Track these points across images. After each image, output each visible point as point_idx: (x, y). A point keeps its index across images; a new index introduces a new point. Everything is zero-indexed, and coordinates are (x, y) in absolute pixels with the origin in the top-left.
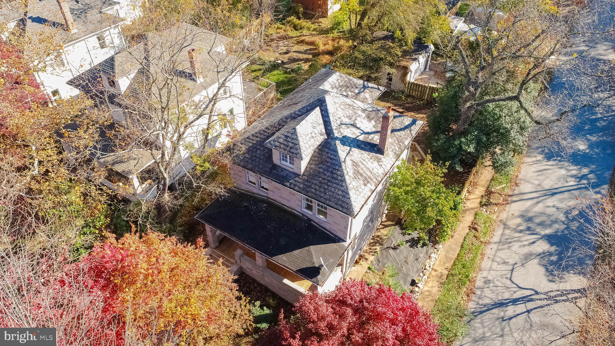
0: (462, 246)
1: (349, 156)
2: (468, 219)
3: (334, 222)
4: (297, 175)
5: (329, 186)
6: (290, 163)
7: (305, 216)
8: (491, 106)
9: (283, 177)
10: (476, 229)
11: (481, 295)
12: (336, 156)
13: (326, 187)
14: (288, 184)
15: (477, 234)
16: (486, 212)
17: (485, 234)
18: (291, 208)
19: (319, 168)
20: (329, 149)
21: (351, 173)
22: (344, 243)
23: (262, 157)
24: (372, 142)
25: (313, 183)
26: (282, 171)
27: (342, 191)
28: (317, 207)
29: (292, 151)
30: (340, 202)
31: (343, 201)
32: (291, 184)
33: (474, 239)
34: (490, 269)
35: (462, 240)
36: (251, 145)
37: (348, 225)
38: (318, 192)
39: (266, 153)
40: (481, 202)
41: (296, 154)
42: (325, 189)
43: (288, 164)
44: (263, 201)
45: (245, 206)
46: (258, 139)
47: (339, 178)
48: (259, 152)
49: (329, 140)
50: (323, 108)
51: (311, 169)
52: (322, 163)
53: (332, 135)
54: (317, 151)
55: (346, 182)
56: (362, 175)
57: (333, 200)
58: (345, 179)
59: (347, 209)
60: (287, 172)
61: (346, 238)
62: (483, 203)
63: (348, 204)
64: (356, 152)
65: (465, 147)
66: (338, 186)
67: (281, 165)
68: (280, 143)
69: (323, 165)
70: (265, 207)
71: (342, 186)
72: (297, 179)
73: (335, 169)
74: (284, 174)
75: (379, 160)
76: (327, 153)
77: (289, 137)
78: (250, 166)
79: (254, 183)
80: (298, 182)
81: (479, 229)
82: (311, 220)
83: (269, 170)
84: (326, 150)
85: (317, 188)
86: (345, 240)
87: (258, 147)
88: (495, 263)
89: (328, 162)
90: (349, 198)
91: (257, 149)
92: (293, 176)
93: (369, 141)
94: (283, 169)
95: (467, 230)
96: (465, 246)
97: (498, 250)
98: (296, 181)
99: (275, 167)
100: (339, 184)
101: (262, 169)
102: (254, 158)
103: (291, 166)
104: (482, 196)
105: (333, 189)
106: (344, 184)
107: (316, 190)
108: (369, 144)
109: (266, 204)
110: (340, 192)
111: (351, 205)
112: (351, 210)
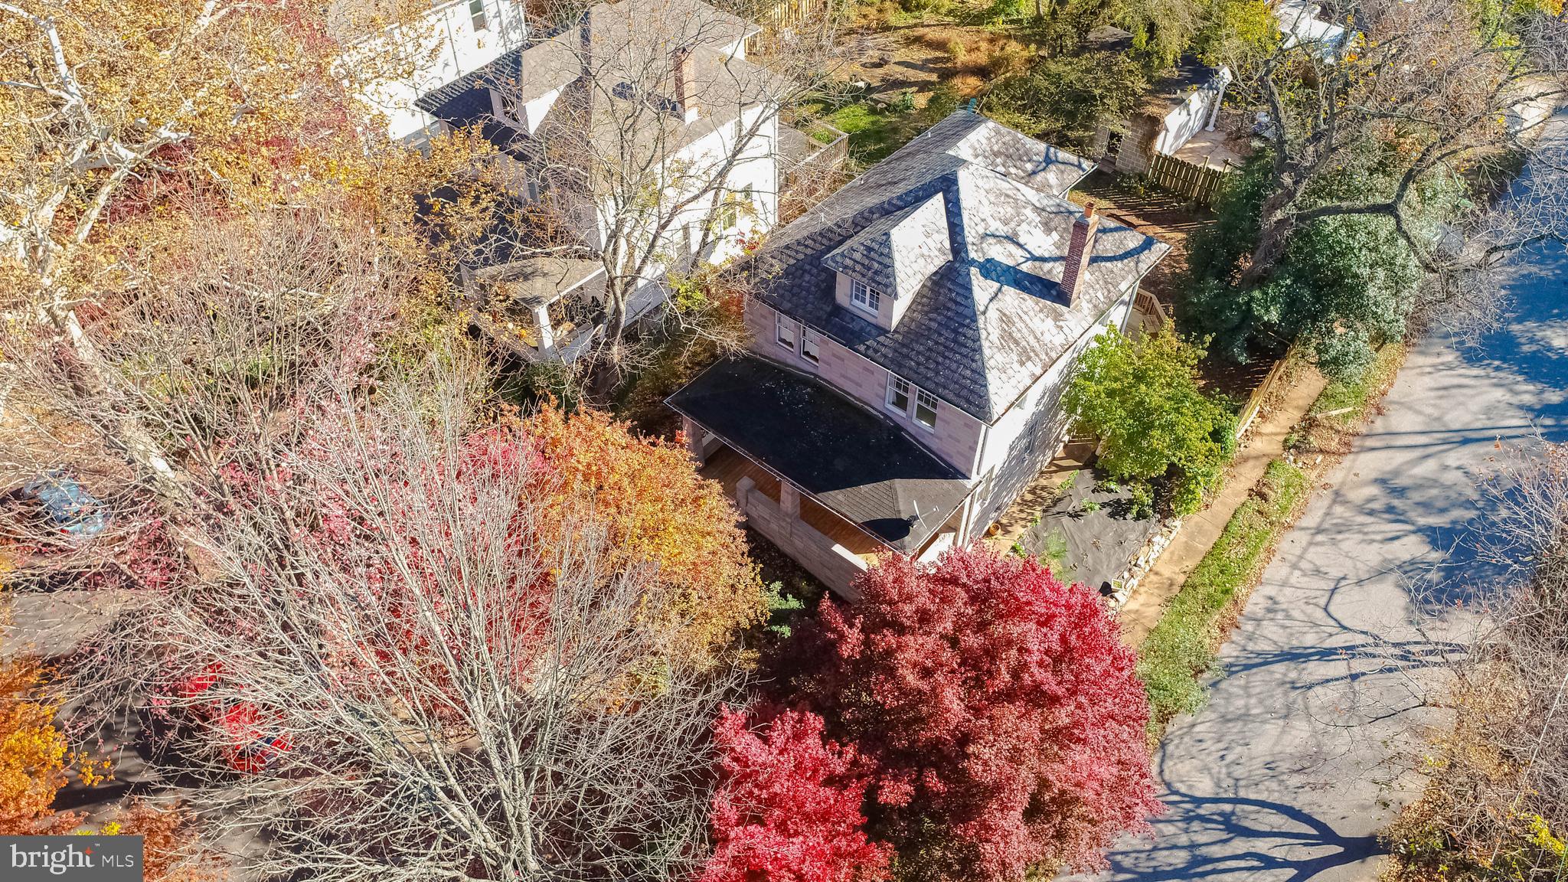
0: (1226, 529)
1: (995, 302)
2: (1250, 475)
3: (950, 436)
4: (883, 331)
5: (946, 358)
6: (871, 305)
7: (891, 419)
8: (1332, 222)
9: (853, 332)
10: (1263, 497)
11: (1254, 633)
12: (967, 298)
13: (940, 359)
14: (862, 348)
15: (1265, 507)
16: (1295, 461)
17: (1284, 510)
18: (861, 401)
19: (930, 320)
20: (954, 282)
21: (995, 337)
22: (965, 481)
23: (813, 288)
24: (1048, 277)
25: (913, 350)
26: (853, 320)
27: (973, 371)
28: (917, 402)
29: (877, 279)
30: (964, 392)
31: (972, 391)
32: (868, 347)
33: (1257, 518)
34: (1284, 584)
35: (1228, 517)
36: (792, 261)
37: (976, 443)
38: (922, 369)
39: (822, 281)
40: (1286, 441)
41: (886, 286)
42: (938, 363)
43: (866, 306)
44: (806, 382)
45: (768, 389)
46: (809, 251)
47: (970, 343)
48: (807, 277)
49: (957, 265)
50: (950, 196)
51: (912, 320)
52: (936, 310)
53: (963, 255)
54: (929, 284)
55: (981, 354)
56: (1017, 343)
57: (951, 387)
58: (980, 347)
59: (978, 406)
60: (863, 324)
61: (970, 472)
62: (1291, 443)
63: (981, 397)
64: (1011, 294)
65: (1257, 310)
66: (965, 361)
67: (851, 308)
68: (855, 261)
69: (939, 314)
70: (808, 393)
71: (973, 360)
72: (881, 339)
73: (964, 326)
74: (855, 326)
75: (1057, 317)
76: (950, 289)
77: (873, 250)
78: (787, 306)
79: (790, 344)
80: (883, 345)
81: (1272, 495)
82: (903, 429)
83: (825, 317)
84: (949, 285)
85: (922, 359)
86: (967, 474)
87: (808, 267)
88: (1297, 573)
89: (949, 309)
90: (986, 386)
91: (805, 271)
92: (874, 332)
93: (1041, 274)
94: (854, 317)
95: (1244, 498)
96: (1233, 529)
97: (1311, 544)
98: (878, 342)
99: (838, 310)
100: (966, 356)
101: (811, 313)
102: (796, 290)
103: (873, 311)
104: (1292, 428)
105: (954, 366)
106: (977, 357)
107: (918, 364)
108: (1040, 279)
109: (812, 388)
110: (968, 373)
111: (988, 400)
112: (987, 409)
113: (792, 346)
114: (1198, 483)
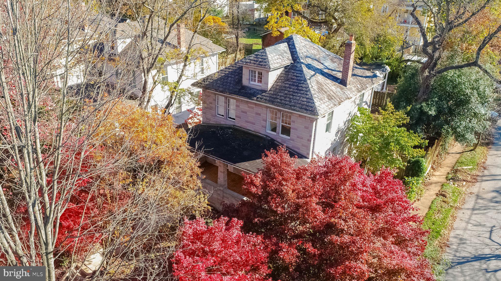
0: (430, 208)
1: (313, 77)
2: (435, 189)
3: (298, 137)
4: (265, 91)
5: (294, 96)
6: (259, 81)
7: (269, 137)
9: (250, 94)
10: (444, 196)
11: (457, 249)
12: (301, 74)
13: (291, 97)
14: (255, 98)
15: (445, 199)
16: (454, 184)
17: (455, 201)
18: (255, 132)
19: (285, 84)
20: (295, 70)
21: (315, 87)
22: (307, 160)
23: (232, 82)
24: (335, 76)
25: (278, 95)
26: (250, 90)
27: (307, 98)
28: (281, 124)
29: (261, 64)
30: (304, 107)
31: (307, 106)
32: (258, 98)
33: (443, 204)
34: (465, 229)
35: (430, 204)
36: (223, 75)
37: (311, 136)
38: (283, 101)
39: (236, 79)
40: (447, 177)
41: (265, 65)
42: (290, 98)
43: (256, 83)
44: (230, 128)
45: (212, 131)
46: (230, 70)
47: (304, 89)
48: (230, 79)
49: (295, 64)
50: (290, 43)
51: (277, 85)
52: (288, 80)
53: (298, 60)
54: (284, 72)
55: (310, 92)
56: (326, 93)
57: (298, 105)
58: (309, 90)
59: (311, 111)
60: (255, 90)
61: (308, 154)
62: (450, 178)
63: (312, 107)
64: (320, 77)
65: (426, 109)
66: (303, 95)
67: (250, 85)
68: (251, 60)
69: (289, 81)
71: (306, 95)
72: (264, 94)
73: (301, 83)
74: (252, 91)
75: (342, 89)
76: (293, 73)
77: (258, 55)
80: (264, 96)
81: (448, 196)
82: (275, 140)
83: (238, 90)
84: (292, 71)
85: (283, 98)
86: (307, 156)
87: (230, 75)
88: (470, 225)
89: (293, 79)
90: (314, 103)
91: (228, 77)
92: (260, 92)
93: (332, 74)
94: (251, 89)
95: (435, 197)
96: (434, 207)
97: (472, 214)
98: (262, 95)
99: (244, 88)
100: (303, 94)
101: (231, 90)
102: (225, 84)
103: (260, 84)
104: (448, 173)
105: (298, 98)
106: (308, 93)
107: (281, 100)
108: (332, 76)
110: (305, 99)
111: (316, 108)
112: (315, 111)
113: (223, 116)
114: (413, 184)
